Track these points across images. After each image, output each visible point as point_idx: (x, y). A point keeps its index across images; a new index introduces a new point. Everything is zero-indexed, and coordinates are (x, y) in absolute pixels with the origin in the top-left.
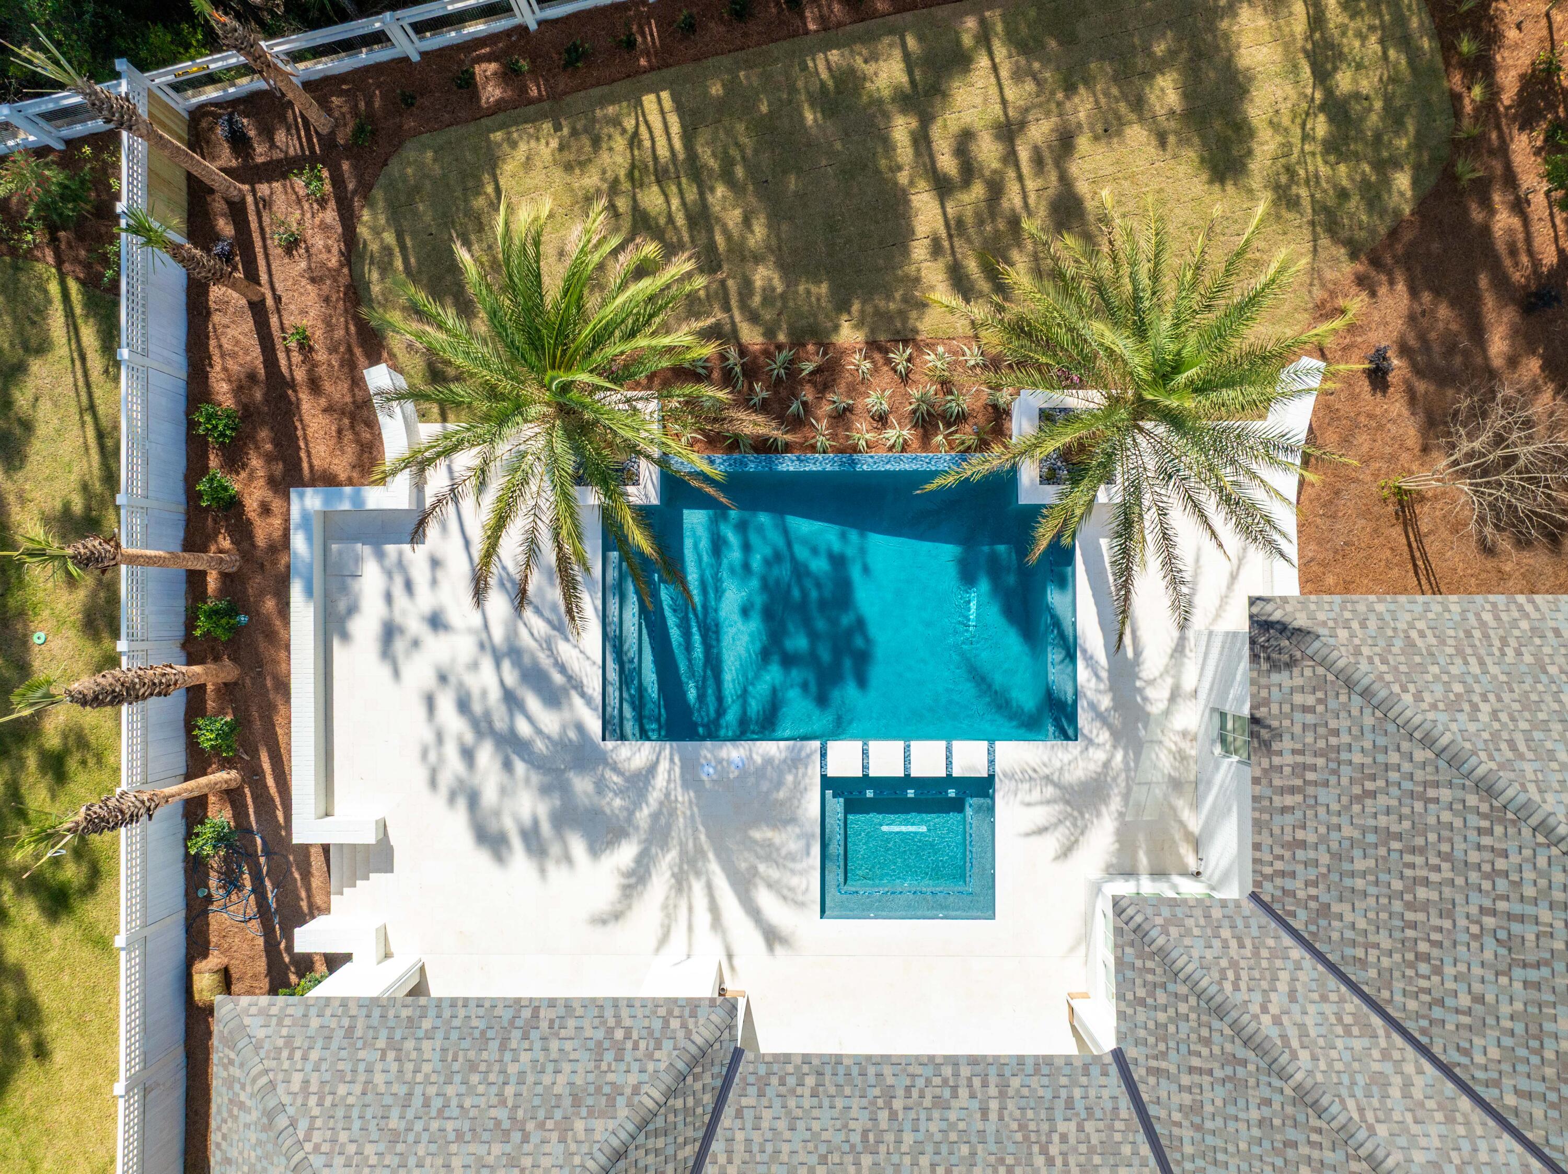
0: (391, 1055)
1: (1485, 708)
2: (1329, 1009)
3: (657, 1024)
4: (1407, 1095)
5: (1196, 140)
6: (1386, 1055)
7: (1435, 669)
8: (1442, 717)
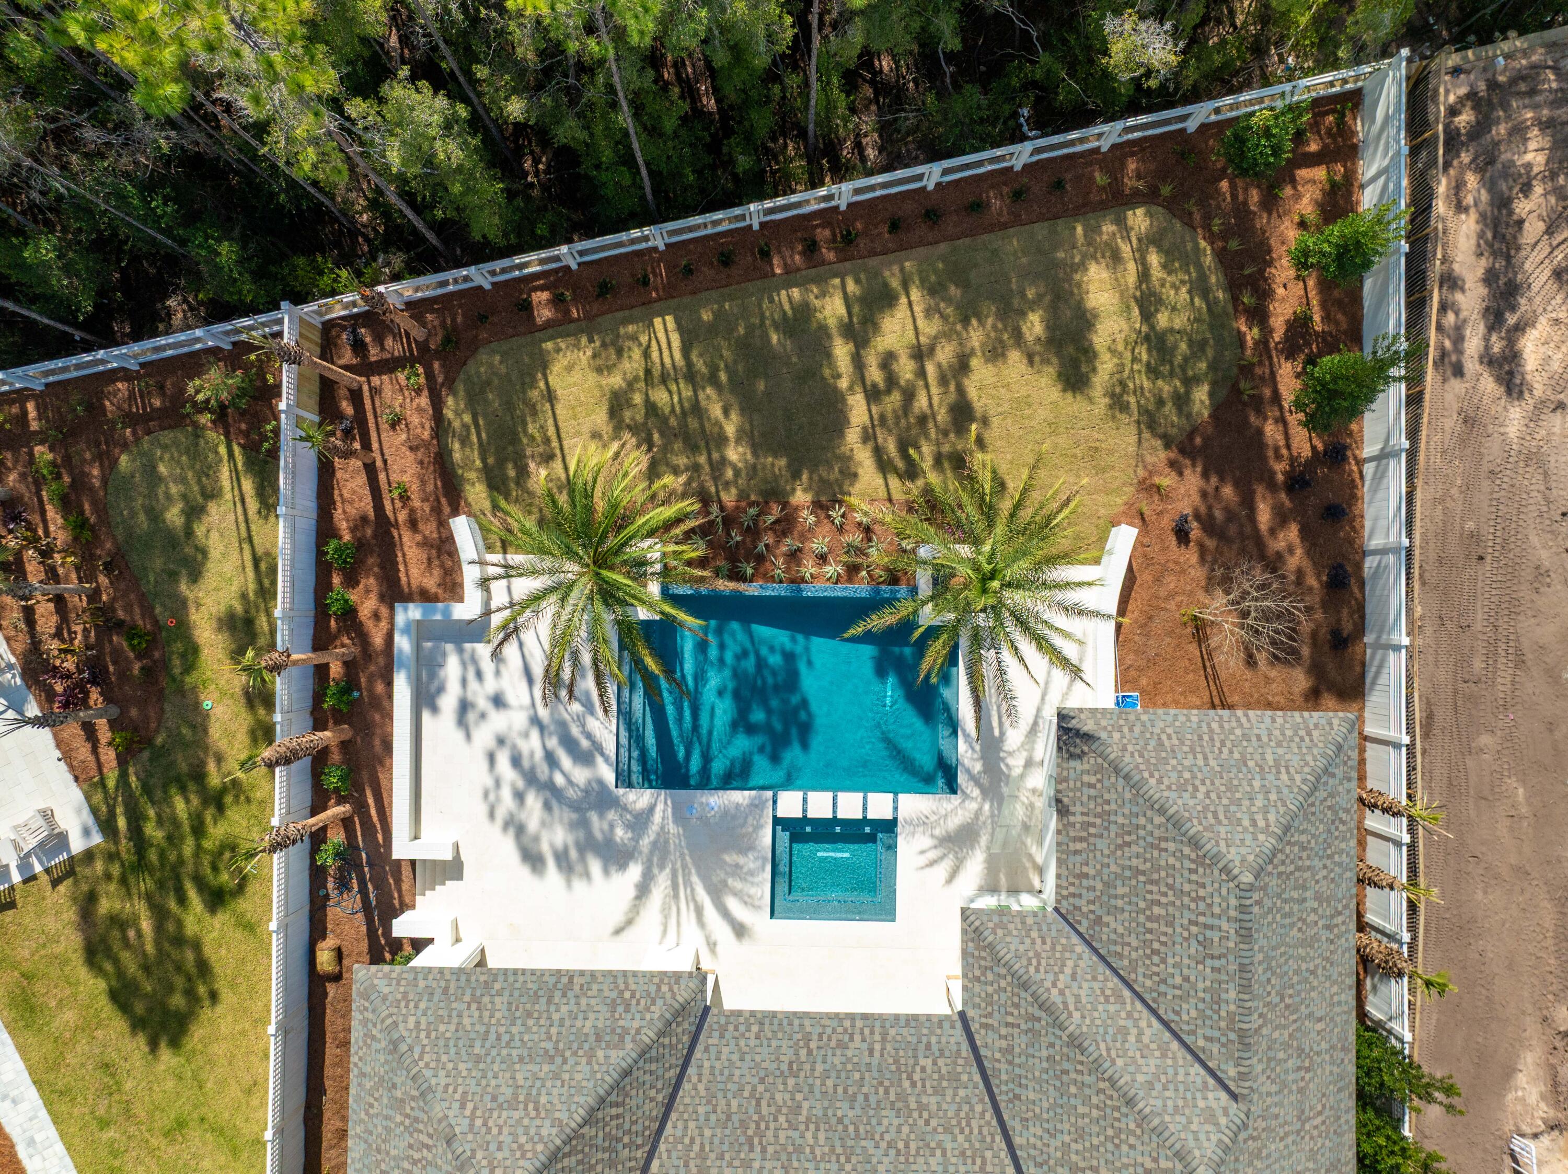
0: (474, 1006)
1: (1203, 789)
2: (1096, 985)
3: (653, 989)
4: (1139, 1040)
5: (1055, 360)
6: (1129, 1015)
7: (1174, 762)
8: (1174, 795)
